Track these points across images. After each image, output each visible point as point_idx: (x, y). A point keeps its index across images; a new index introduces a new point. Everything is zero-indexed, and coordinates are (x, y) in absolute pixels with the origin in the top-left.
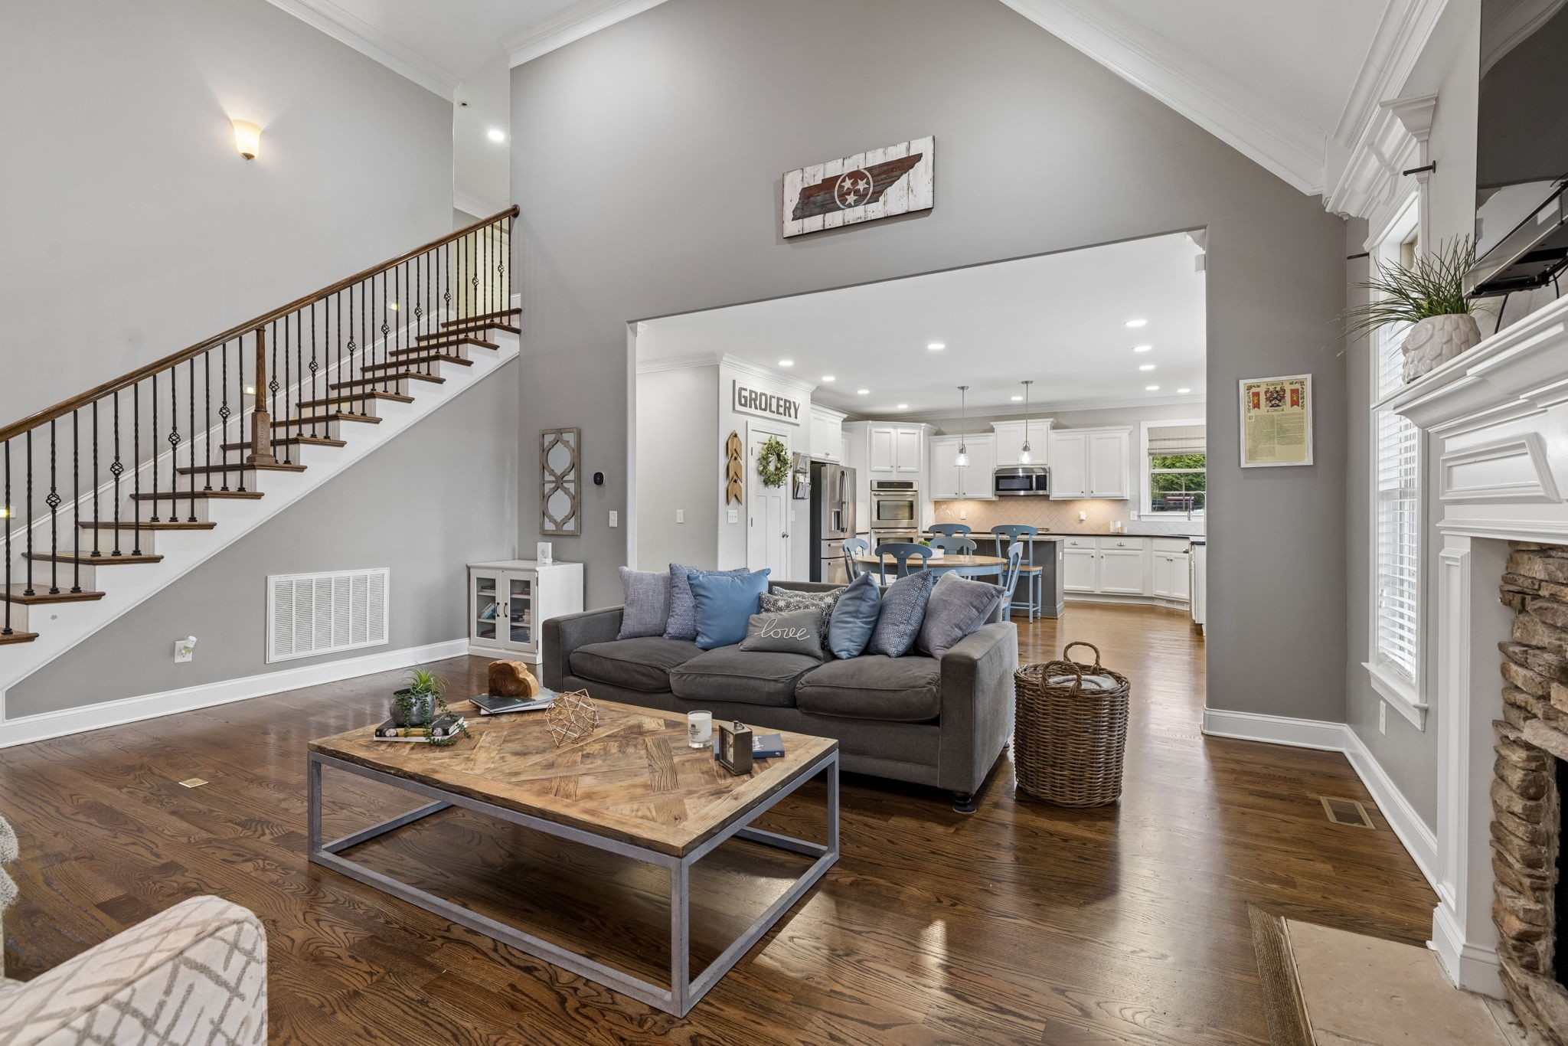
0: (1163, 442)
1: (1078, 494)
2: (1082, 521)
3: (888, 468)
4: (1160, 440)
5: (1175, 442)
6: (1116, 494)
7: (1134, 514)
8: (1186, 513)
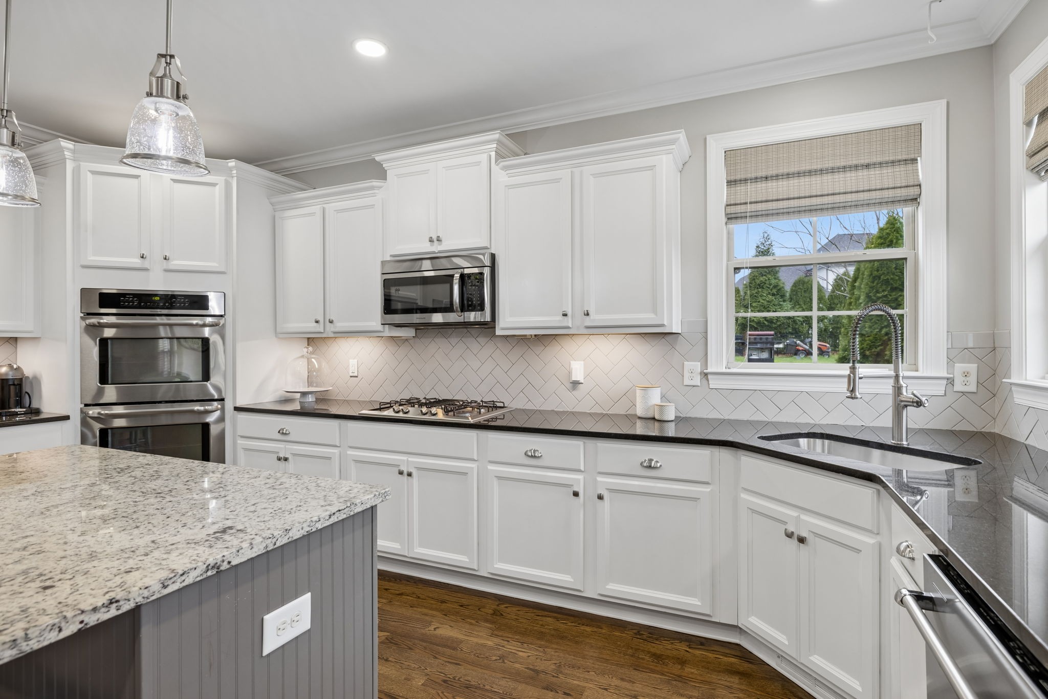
0: (761, 186)
1: (555, 320)
2: (576, 384)
3: (136, 261)
4: (756, 179)
5: (794, 182)
6: (644, 317)
7: (693, 367)
8: (845, 369)
